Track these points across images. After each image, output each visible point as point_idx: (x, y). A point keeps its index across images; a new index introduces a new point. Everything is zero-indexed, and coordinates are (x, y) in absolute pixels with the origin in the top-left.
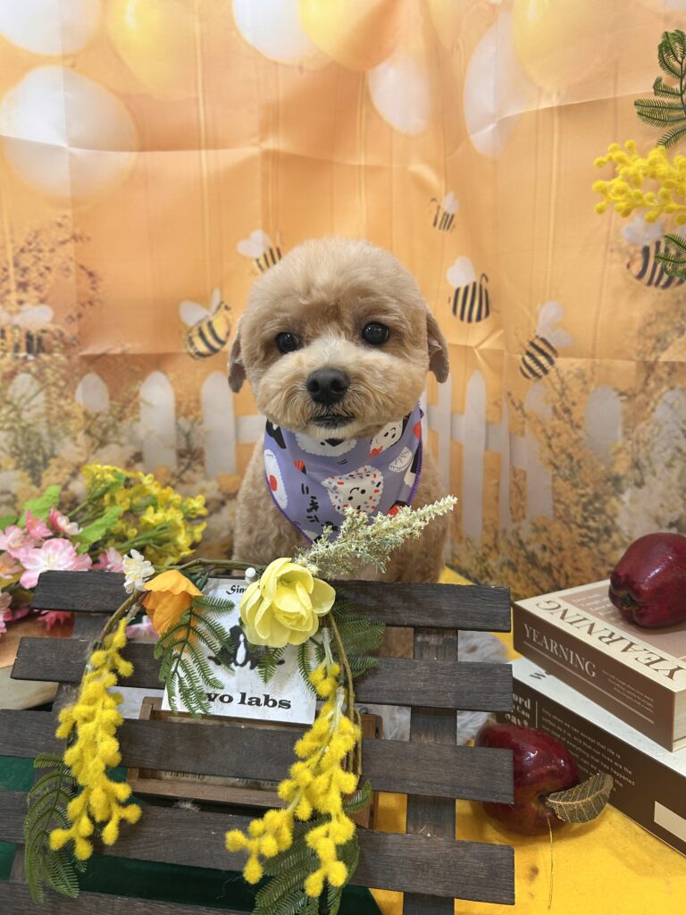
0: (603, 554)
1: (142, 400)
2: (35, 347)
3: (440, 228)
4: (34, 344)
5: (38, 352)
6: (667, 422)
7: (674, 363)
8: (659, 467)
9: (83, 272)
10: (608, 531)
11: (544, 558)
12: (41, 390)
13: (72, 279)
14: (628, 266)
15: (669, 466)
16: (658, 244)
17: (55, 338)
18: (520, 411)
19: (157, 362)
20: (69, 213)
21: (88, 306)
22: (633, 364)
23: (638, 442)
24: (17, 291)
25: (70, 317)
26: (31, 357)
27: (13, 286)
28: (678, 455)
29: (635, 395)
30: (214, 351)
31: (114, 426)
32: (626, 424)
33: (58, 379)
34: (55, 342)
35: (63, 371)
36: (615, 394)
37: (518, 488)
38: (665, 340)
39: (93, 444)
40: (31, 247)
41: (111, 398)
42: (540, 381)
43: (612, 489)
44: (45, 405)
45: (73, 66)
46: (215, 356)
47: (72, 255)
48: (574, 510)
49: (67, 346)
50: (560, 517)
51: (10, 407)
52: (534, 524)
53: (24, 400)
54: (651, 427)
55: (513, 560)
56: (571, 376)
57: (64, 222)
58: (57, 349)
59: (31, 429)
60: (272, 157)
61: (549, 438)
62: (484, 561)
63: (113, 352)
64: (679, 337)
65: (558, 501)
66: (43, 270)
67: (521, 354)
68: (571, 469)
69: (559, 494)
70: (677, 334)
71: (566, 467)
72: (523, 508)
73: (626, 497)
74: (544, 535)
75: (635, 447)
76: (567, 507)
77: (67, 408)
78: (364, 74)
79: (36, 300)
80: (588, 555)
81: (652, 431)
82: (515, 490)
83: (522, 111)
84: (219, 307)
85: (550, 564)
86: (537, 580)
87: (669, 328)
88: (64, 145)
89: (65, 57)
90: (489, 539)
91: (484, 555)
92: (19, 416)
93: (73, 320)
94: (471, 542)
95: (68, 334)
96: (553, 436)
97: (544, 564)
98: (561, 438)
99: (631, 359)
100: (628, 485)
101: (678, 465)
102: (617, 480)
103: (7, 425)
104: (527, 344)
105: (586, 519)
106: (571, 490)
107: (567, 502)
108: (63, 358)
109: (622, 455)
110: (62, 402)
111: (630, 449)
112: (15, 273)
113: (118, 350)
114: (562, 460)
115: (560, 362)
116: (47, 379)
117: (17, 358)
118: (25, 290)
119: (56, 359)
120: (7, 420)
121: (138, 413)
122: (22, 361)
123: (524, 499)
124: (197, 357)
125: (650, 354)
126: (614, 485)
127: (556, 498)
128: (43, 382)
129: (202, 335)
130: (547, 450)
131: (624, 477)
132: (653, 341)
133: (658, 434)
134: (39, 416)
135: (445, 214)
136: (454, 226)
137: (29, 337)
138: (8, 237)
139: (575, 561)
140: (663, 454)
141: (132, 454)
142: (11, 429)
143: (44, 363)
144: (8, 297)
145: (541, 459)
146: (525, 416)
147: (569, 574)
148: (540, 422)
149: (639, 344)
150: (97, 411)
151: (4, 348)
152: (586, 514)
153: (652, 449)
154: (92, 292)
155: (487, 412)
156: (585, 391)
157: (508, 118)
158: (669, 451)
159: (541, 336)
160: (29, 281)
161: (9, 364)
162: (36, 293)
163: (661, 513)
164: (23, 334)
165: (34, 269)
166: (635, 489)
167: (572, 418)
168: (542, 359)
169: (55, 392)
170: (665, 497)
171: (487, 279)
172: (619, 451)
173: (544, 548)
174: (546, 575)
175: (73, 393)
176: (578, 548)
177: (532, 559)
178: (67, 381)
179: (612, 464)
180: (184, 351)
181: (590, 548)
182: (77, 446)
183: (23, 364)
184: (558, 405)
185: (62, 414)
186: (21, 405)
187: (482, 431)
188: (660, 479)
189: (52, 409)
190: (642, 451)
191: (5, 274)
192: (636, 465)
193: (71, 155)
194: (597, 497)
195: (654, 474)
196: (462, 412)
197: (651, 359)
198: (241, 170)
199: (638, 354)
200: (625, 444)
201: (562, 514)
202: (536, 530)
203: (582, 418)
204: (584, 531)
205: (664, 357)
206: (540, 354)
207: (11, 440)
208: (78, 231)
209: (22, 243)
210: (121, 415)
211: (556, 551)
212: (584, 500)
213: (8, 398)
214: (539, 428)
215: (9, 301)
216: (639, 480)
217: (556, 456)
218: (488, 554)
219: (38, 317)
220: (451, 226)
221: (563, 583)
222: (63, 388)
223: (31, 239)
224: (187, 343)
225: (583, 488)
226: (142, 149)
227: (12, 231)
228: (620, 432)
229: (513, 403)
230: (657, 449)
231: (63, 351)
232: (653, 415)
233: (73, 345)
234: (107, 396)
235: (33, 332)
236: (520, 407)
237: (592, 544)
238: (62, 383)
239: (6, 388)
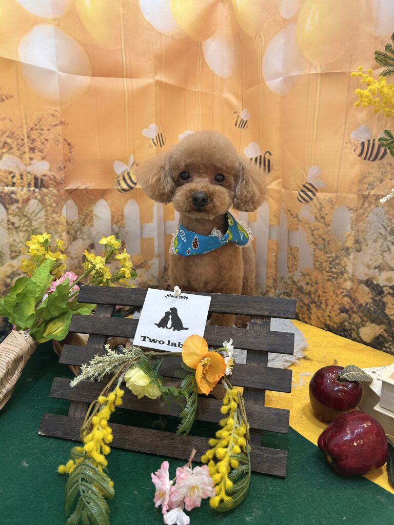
0: (339, 284)
1: (95, 215)
2: (39, 184)
3: (239, 127)
4: (39, 183)
5: (41, 187)
6: (374, 222)
7: (378, 195)
8: (370, 242)
9: (66, 143)
10: (342, 273)
11: (307, 288)
12: (42, 209)
13: (60, 146)
14: (355, 150)
15: (375, 241)
16: (369, 141)
17: (51, 180)
18: (296, 219)
19: (102, 194)
20: (58, 109)
21: (68, 162)
22: (356, 195)
23: (358, 232)
24: (29, 152)
25: (59, 167)
26: (37, 190)
27: (27, 150)
28: (380, 236)
29: (357, 210)
30: (131, 188)
31: (80, 229)
32: (352, 223)
33: (52, 203)
34: (51, 182)
35: (55, 198)
36: (348, 209)
37: (294, 256)
38: (373, 185)
39: (70, 239)
40: (37, 127)
41: (79, 214)
42: (308, 204)
43: (345, 254)
44: (44, 217)
45: (58, 25)
46: (131, 191)
47: (60, 133)
48: (324, 265)
49: (58, 184)
50: (317, 268)
51: (26, 219)
52: (302, 273)
53: (33, 215)
54: (366, 224)
55: (288, 291)
56: (325, 201)
57: (56, 114)
58: (51, 186)
59: (37, 231)
60: (159, 84)
61: (313, 231)
62: (266, 294)
63: (81, 188)
64: (380, 183)
65: (317, 261)
66: (44, 141)
67: (298, 190)
68: (324, 245)
69: (317, 257)
70: (379, 182)
71: (321, 244)
72: (296, 265)
73: (351, 257)
74: (308, 278)
75: (357, 234)
76: (321, 263)
77: (57, 219)
78: (201, 43)
79: (40, 158)
80: (332, 285)
81: (367, 226)
82: (291, 257)
83: (301, 74)
84: (133, 164)
85: (310, 291)
86: (302, 299)
87: (375, 179)
88: (56, 70)
89: (54, 20)
90: (270, 283)
91: (267, 291)
92: (30, 223)
93: (61, 169)
94: (259, 286)
95: (58, 177)
96: (315, 229)
97: (307, 291)
98: (319, 231)
99: (356, 194)
100: (352, 251)
101: (380, 241)
102: (347, 249)
103: (24, 229)
104: (301, 186)
105: (331, 268)
106: (324, 255)
107: (321, 261)
108: (55, 191)
109: (350, 238)
110: (54, 216)
111: (354, 235)
112: (28, 142)
113: (83, 187)
114: (320, 241)
115: (318, 195)
116: (46, 202)
117: (30, 190)
118: (34, 152)
119: (51, 191)
120: (24, 226)
121: (92, 222)
122: (31, 192)
123: (296, 261)
124: (122, 191)
125: (366, 191)
126: (346, 251)
127: (315, 259)
128: (43, 204)
129: (124, 179)
130: (311, 237)
131: (351, 248)
132: (367, 185)
133: (370, 227)
134: (42, 223)
135: (242, 120)
136: (247, 126)
137: (36, 179)
138: (24, 122)
139: (324, 288)
140: (373, 236)
141: (89, 245)
142: (27, 230)
143: (44, 193)
144: (24, 156)
145: (307, 241)
146: (299, 221)
147: (320, 295)
148: (308, 224)
149: (359, 186)
150: (73, 220)
151: (23, 185)
152: (331, 266)
153: (367, 234)
154: (70, 154)
155: (270, 220)
156: (332, 208)
157: (293, 76)
158: (375, 235)
159: (309, 182)
160: (36, 146)
161: (26, 194)
162: (40, 154)
163: (370, 263)
164: (33, 177)
165: (39, 140)
166: (356, 253)
167: (326, 221)
168: (309, 193)
169: (50, 210)
170: (372, 255)
171: (270, 154)
172: (349, 236)
173: (308, 283)
174: (307, 296)
175: (61, 210)
176: (326, 282)
177: (300, 289)
178: (57, 204)
179: (345, 242)
180: (116, 188)
181: (332, 282)
182: (63, 240)
183: (33, 194)
184: (318, 215)
185: (54, 222)
186: (32, 217)
187: (268, 230)
188: (370, 248)
189: (48, 219)
190: (361, 235)
191: (23, 142)
192: (357, 242)
193: (59, 76)
194: (337, 257)
195: (367, 245)
196: (255, 221)
197: (367, 193)
198: (144, 91)
199: (359, 192)
200: (351, 232)
201: (318, 266)
202: (303, 275)
203: (330, 221)
204: (329, 274)
205: (373, 192)
206: (309, 190)
207: (26, 237)
208: (63, 120)
209: (32, 125)
210: (84, 223)
211: (314, 285)
212: (330, 259)
213: (25, 213)
214: (307, 226)
215: (25, 158)
216: (359, 248)
217: (316, 239)
218: (269, 291)
219: (41, 168)
220: (246, 126)
221: (316, 300)
222: (56, 207)
223: (37, 123)
224: (116, 183)
225: (330, 254)
226: (93, 75)
227: (26, 118)
228: (349, 227)
229: (292, 215)
230: (369, 234)
231: (55, 187)
232: (367, 219)
233: (61, 183)
234: (77, 212)
235: (38, 176)
236: (297, 216)
237: (334, 280)
238: (54, 205)
239: (24, 208)
